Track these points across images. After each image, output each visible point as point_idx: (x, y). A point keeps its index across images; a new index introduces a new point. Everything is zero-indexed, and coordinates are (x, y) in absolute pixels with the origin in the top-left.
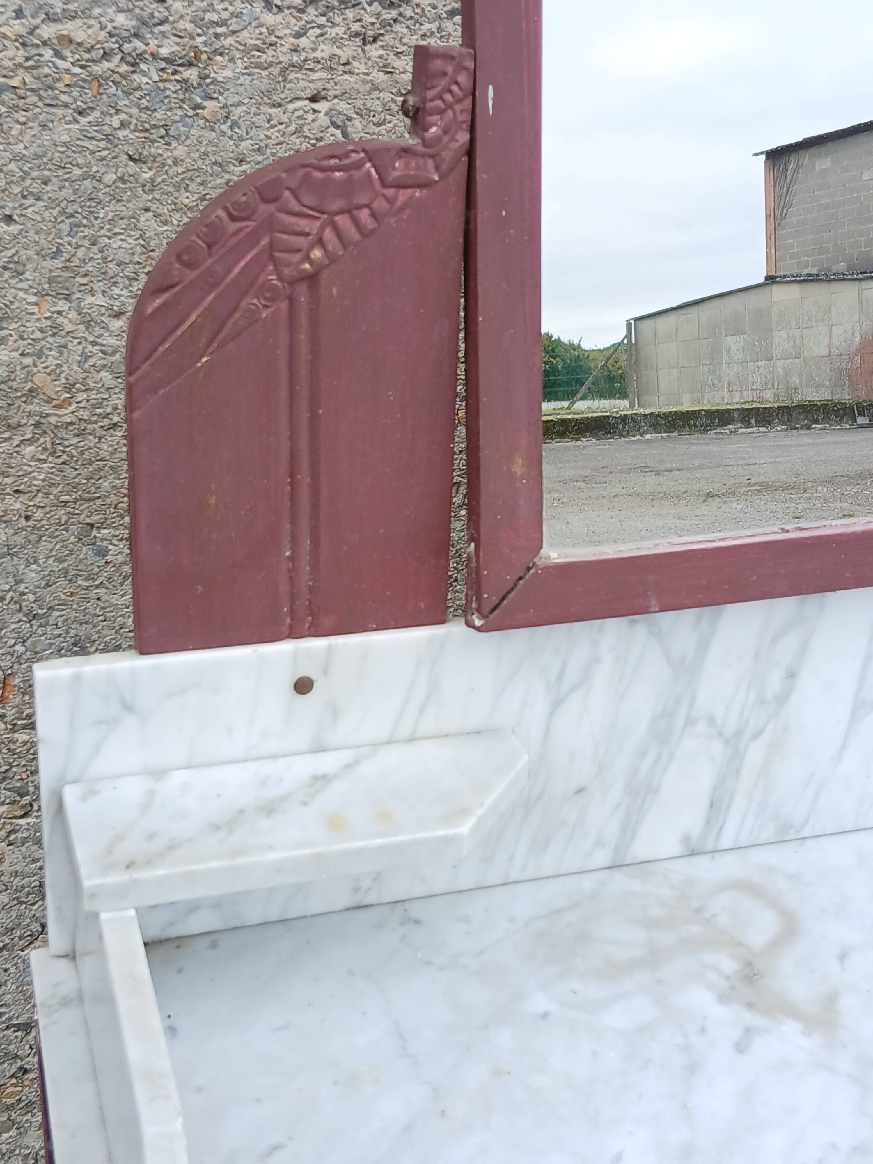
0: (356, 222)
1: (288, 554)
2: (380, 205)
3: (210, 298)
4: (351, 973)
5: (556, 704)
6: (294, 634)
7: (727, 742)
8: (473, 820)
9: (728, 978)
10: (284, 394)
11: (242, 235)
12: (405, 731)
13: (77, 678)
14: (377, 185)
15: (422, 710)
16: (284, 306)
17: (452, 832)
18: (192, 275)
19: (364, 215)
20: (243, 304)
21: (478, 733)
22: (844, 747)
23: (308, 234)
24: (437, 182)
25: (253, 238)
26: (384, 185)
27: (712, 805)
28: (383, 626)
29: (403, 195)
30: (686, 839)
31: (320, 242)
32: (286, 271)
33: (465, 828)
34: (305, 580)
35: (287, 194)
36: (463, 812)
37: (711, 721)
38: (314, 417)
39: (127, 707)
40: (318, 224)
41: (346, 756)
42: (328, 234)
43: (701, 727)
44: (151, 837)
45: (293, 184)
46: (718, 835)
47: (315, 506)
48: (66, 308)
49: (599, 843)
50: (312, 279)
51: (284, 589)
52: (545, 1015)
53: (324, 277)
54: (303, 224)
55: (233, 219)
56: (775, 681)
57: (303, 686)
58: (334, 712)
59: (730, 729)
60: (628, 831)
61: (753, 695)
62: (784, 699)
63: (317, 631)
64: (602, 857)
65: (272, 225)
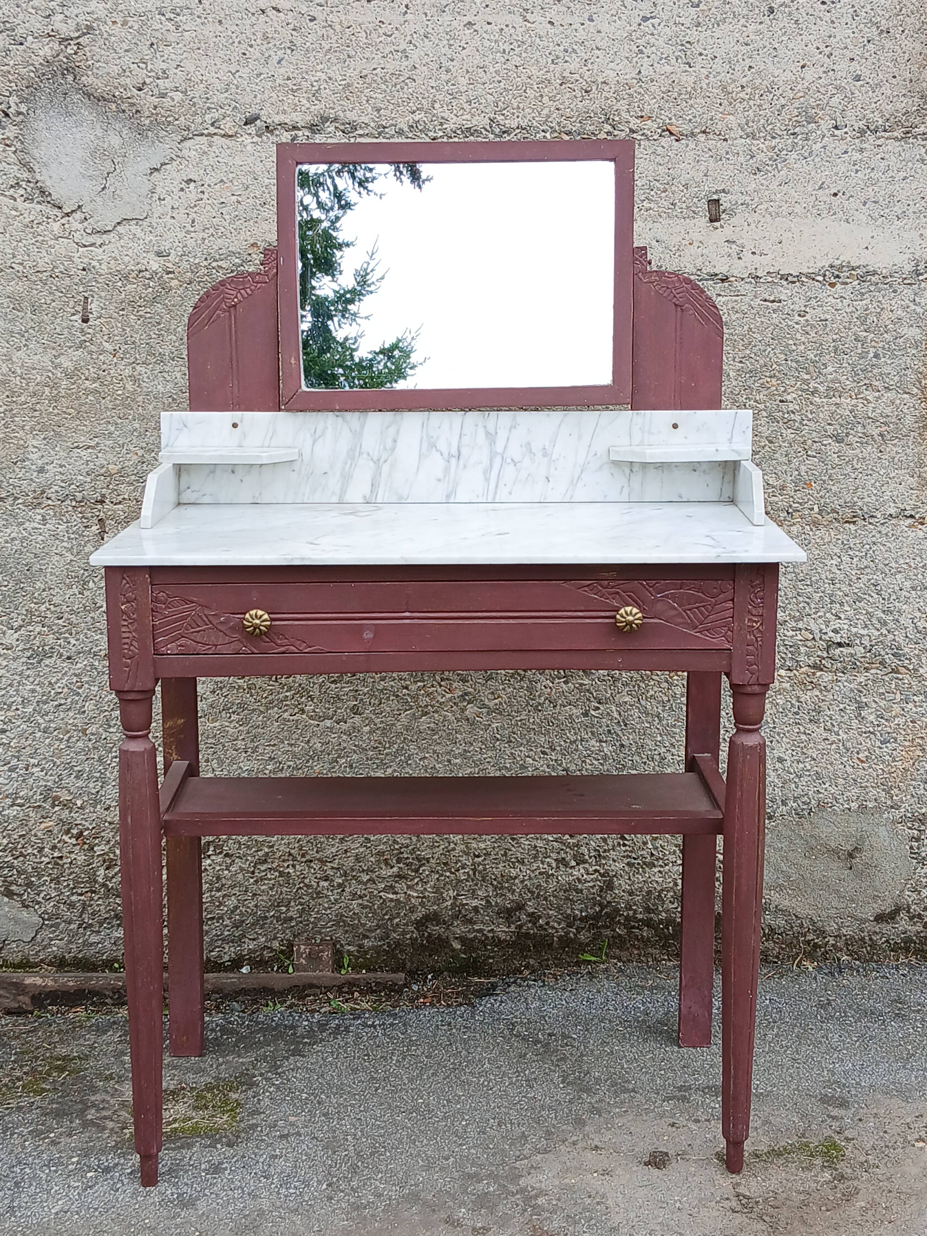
0: (246, 292)
1: (231, 386)
2: (253, 288)
3: (208, 311)
5: (314, 442)
6: (233, 410)
7: (375, 463)
10: (228, 337)
11: (216, 294)
12: (267, 444)
13: (173, 418)
14: (252, 282)
15: (271, 438)
16: (227, 314)
18: (202, 304)
19: (248, 290)
20: (216, 313)
21: (289, 447)
22: (418, 470)
23: (233, 295)
24: (268, 282)
25: (219, 295)
27: (372, 485)
28: (259, 410)
29: (259, 285)
30: (364, 497)
31: (236, 297)
32: (228, 304)
34: (236, 394)
35: (227, 284)
37: (369, 454)
38: (236, 346)
39: (185, 426)
40: (236, 292)
42: (239, 295)
43: (365, 455)
45: (228, 281)
46: (376, 497)
47: (238, 371)
49: (333, 493)
50: (234, 306)
51: (230, 396)
53: (238, 306)
54: (232, 292)
56: (389, 443)
57: (235, 426)
58: (245, 435)
59: (375, 458)
60: (343, 491)
61: (382, 447)
62: (393, 449)
63: (240, 410)
64: (335, 499)
65: (223, 292)
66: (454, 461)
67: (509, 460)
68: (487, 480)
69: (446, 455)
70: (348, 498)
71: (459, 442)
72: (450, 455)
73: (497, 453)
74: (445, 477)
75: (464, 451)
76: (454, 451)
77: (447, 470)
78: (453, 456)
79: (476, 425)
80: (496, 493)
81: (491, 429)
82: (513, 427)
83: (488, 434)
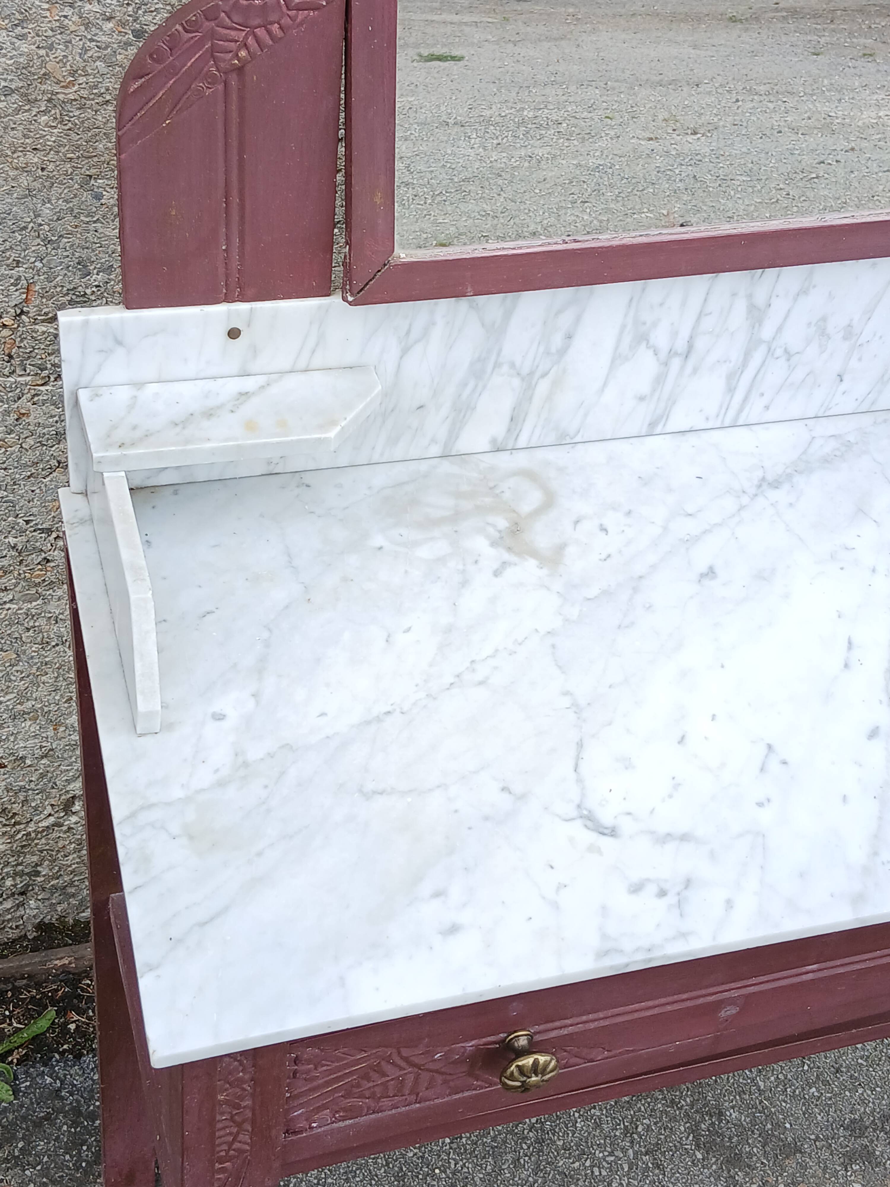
0: (269, 32)
1: (224, 248)
2: (286, 21)
3: (171, 82)
4: (262, 516)
5: (405, 351)
6: (228, 299)
7: (523, 379)
8: (338, 428)
9: (500, 532)
10: (221, 145)
11: (192, 42)
12: (302, 364)
13: (86, 323)
14: (284, 9)
15: (313, 352)
16: (221, 87)
17: (323, 436)
18: (160, 67)
19: (275, 28)
20: (193, 86)
21: (351, 368)
22: (605, 384)
23: (237, 41)
24: (324, 6)
25: (200, 43)
26: (289, 9)
27: (512, 420)
28: (289, 296)
29: (302, 15)
30: (494, 441)
31: (245, 46)
32: (222, 65)
33: (332, 434)
34: (235, 264)
35: (223, 14)
36: (333, 423)
37: (513, 365)
38: (241, 160)
39: (119, 343)
40: (244, 34)
41: (261, 380)
42: (251, 41)
43: (505, 369)
44: (135, 428)
45: (227, 9)
46: (516, 439)
47: (242, 217)
48: (70, 13)
49: (433, 441)
50: (240, 70)
51: (221, 270)
52: (380, 548)
53: (248, 67)
54: (233, 34)
55: (187, 31)
56: (557, 340)
57: (234, 334)
58: (254, 351)
59: (525, 371)
60: (454, 434)
61: (542, 349)
62: (562, 352)
63: (243, 298)
64: (435, 450)
65: (212, 35)
66: (676, 363)
67: (779, 352)
68: (731, 390)
69: (663, 355)
70: (463, 445)
71: (693, 329)
72: (672, 353)
73: (760, 341)
74: (654, 391)
75: (700, 344)
76: (681, 345)
77: (659, 380)
78: (676, 354)
79: (734, 295)
80: (741, 410)
81: (760, 299)
82: (804, 292)
83: (752, 308)
